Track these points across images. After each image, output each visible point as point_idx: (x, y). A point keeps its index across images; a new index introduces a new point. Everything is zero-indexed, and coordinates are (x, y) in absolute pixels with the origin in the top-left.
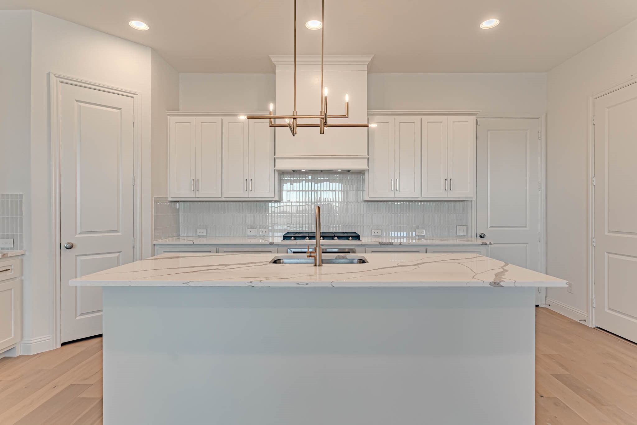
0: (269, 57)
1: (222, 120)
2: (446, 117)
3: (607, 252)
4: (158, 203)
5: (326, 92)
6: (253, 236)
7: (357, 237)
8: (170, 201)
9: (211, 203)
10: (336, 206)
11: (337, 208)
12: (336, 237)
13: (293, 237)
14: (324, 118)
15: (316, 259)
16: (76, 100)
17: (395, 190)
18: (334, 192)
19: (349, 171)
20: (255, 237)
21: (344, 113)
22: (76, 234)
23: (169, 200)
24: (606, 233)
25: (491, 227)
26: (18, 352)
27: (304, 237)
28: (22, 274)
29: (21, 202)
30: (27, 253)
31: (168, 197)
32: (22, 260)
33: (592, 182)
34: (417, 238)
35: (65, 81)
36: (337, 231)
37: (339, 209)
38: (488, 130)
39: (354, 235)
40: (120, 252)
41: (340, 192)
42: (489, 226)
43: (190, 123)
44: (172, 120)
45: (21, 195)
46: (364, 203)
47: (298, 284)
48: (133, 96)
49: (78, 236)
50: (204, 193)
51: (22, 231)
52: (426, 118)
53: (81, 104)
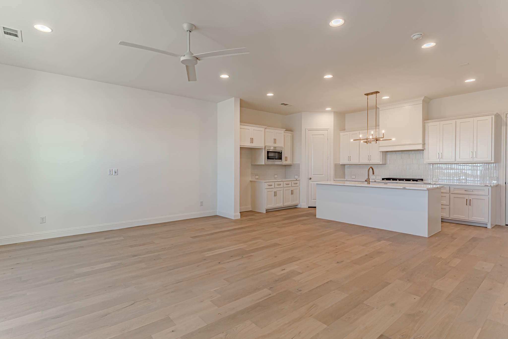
2: (472, 118)
4: (336, 165)
8: (342, 165)
17: (440, 158)
26: (299, 206)
28: (300, 185)
30: (301, 179)
31: (340, 163)
32: (300, 182)
35: (310, 130)
43: (348, 135)
44: (342, 134)
45: (299, 164)
48: (328, 130)
49: (312, 176)
50: (353, 162)
51: (300, 174)
52: (459, 121)
53: (314, 136)
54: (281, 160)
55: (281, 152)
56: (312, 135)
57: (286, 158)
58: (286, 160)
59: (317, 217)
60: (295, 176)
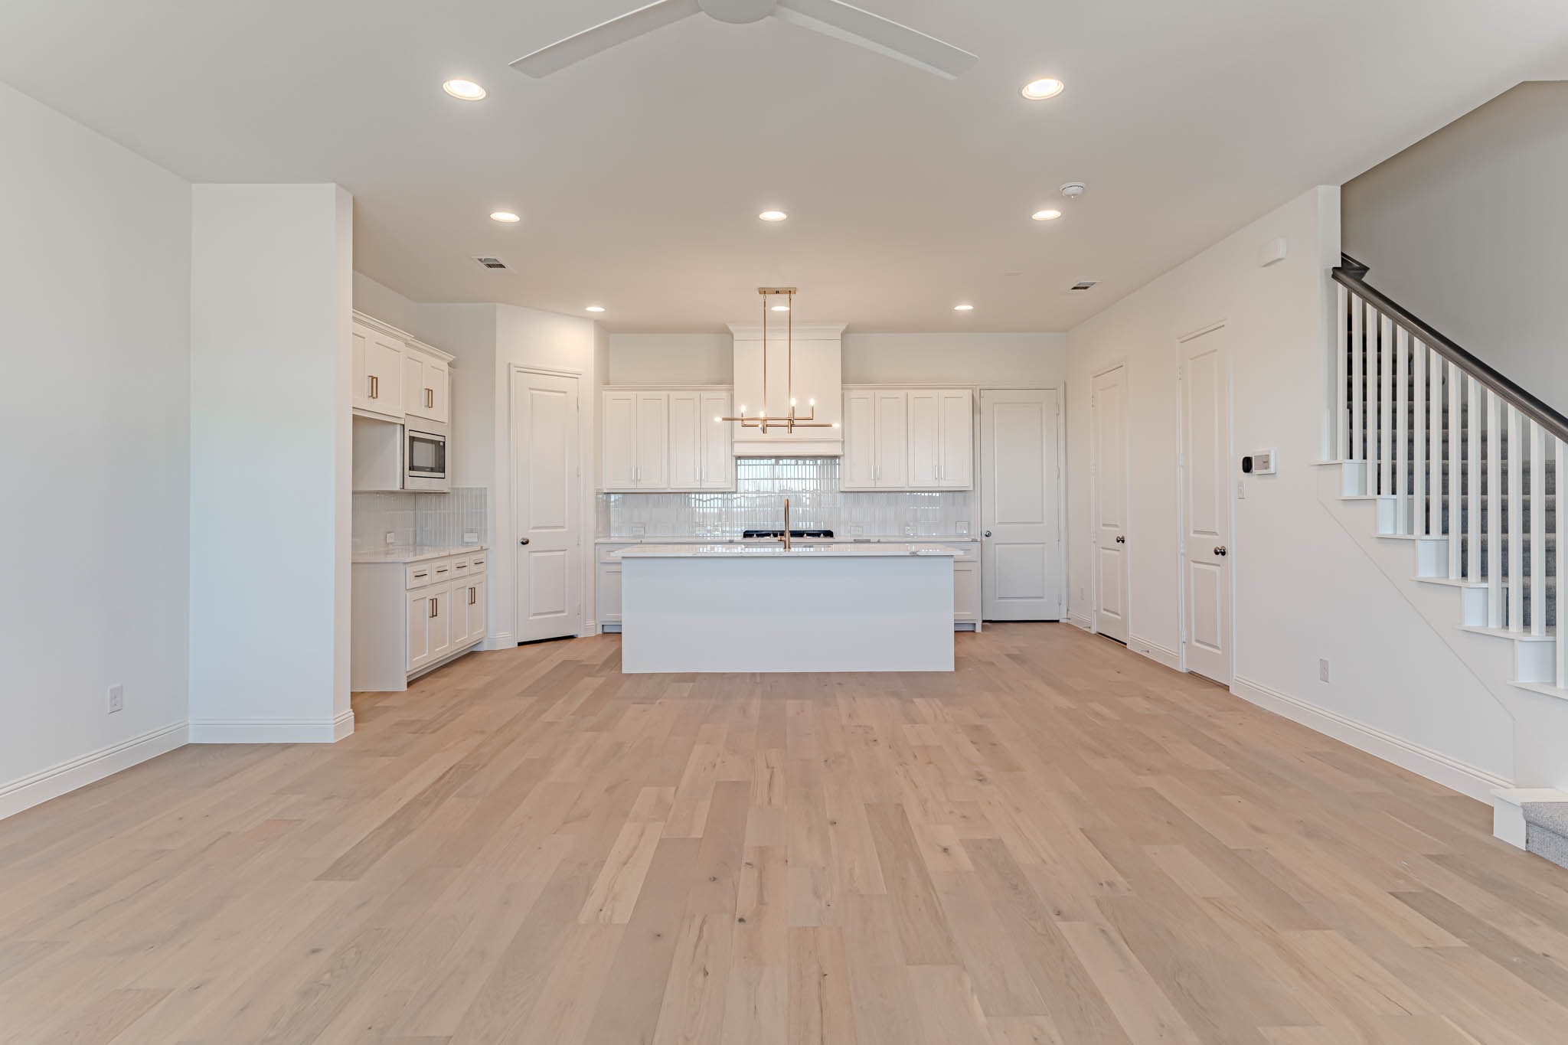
0: (725, 325)
1: (669, 396)
2: (936, 391)
4: (597, 495)
5: (793, 402)
7: (829, 534)
9: (649, 495)
12: (805, 535)
13: (755, 535)
14: (792, 420)
15: (785, 544)
17: (876, 479)
18: (804, 480)
19: (821, 456)
22: (529, 530)
23: (605, 491)
25: (999, 523)
26: (485, 647)
27: (768, 535)
29: (486, 495)
30: (492, 547)
31: (604, 487)
32: (487, 555)
35: (524, 371)
36: (807, 529)
37: (809, 500)
38: (996, 403)
39: (825, 532)
40: (565, 550)
41: (815, 478)
42: (997, 522)
43: (630, 399)
44: (608, 395)
45: (485, 489)
46: (841, 494)
48: (579, 376)
49: (531, 531)
50: (648, 483)
51: (486, 525)
52: (912, 393)
53: (534, 392)
54: (442, 475)
55: (444, 443)
56: (530, 389)
59: (624, 671)
60: (463, 536)
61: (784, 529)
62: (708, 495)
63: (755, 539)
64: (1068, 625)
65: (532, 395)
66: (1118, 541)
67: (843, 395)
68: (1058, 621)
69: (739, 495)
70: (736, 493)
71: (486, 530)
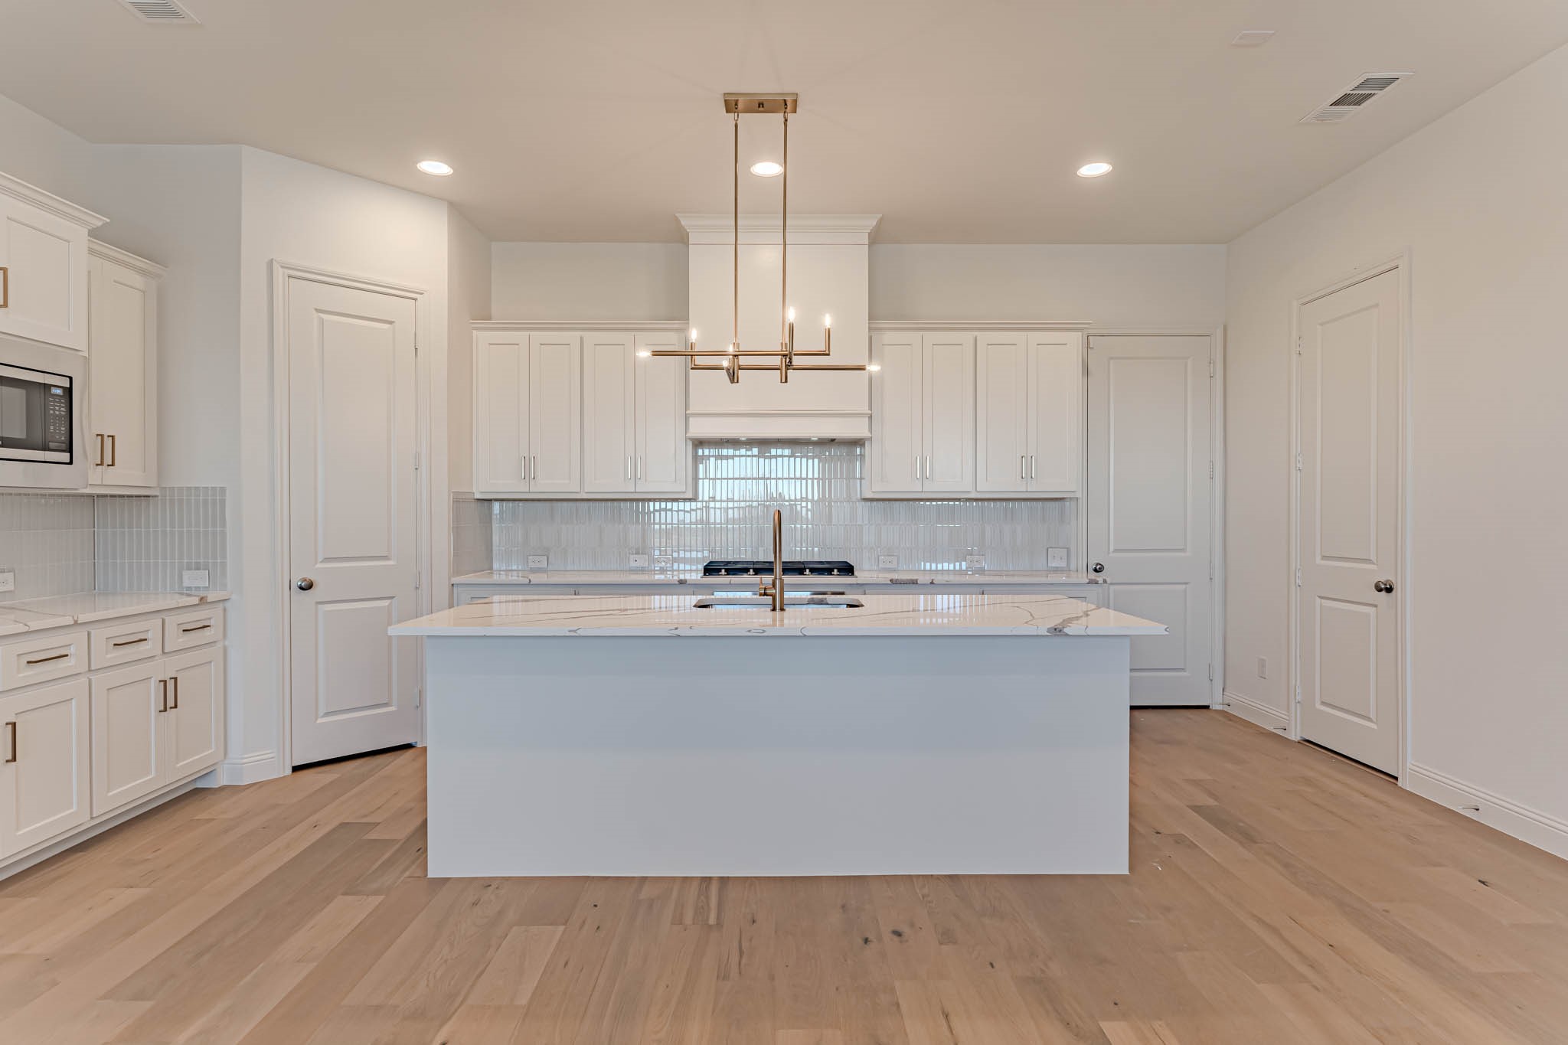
0: (676, 217)
1: (582, 339)
2: (1024, 333)
3: (1319, 597)
4: (459, 501)
5: (792, 315)
6: (642, 570)
7: (847, 569)
8: (478, 500)
9: (555, 504)
10: (807, 510)
11: (809, 513)
12: (808, 570)
13: (723, 570)
14: (788, 356)
15: (774, 600)
16: (316, 310)
17: (924, 478)
18: (804, 482)
19: (833, 440)
20: (646, 571)
21: (822, 348)
22: (316, 563)
23: (476, 497)
24: (1318, 561)
25: (1116, 551)
26: (222, 780)
27: (746, 571)
28: (225, 636)
29: (223, 502)
30: (234, 597)
31: (474, 491)
32: (225, 610)
33: (1296, 464)
34: (969, 573)
35: (297, 274)
36: (809, 559)
37: (813, 515)
38: (1112, 358)
39: (841, 566)
40: (392, 598)
41: (815, 481)
42: (1112, 548)
43: (517, 344)
44: (483, 338)
45: (223, 490)
46: (862, 504)
47: (749, 631)
48: (416, 296)
49: (319, 565)
50: (547, 484)
51: (224, 557)
52: (984, 337)
53: (324, 316)
54: (65, 457)
55: (69, 391)
57: (107, 443)
58: (107, 459)
59: (431, 871)
60: (181, 577)
61: (772, 559)
62: (657, 504)
63: (722, 579)
64: (1222, 713)
65: (322, 321)
66: (1380, 590)
67: (870, 338)
68: (1207, 707)
69: (699, 505)
70: (694, 499)
71: (224, 565)
